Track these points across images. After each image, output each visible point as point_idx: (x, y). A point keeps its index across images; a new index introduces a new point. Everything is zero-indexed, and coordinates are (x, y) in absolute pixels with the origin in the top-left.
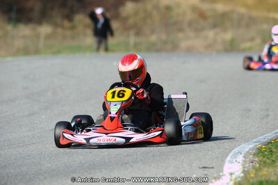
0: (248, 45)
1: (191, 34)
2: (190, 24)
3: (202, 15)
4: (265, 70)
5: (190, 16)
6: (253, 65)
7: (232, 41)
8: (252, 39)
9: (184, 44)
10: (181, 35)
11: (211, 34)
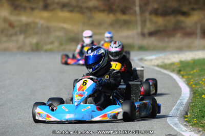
1: (4, 39)
3: (11, 25)
4: (79, 65)
6: (70, 61)
7: (37, 44)
11: (21, 38)
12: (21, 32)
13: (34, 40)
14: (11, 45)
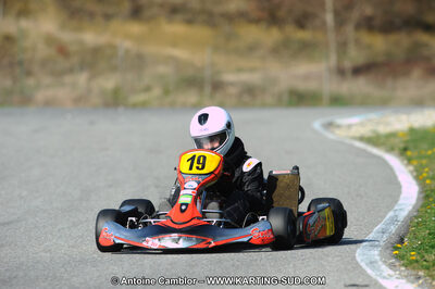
0: (141, 97)
2: (44, 63)
3: (63, 51)
5: (43, 51)
7: (116, 91)
8: (148, 89)
10: (31, 82)
11: (82, 78)
12: (83, 66)
13: (109, 83)
14: (62, 93)
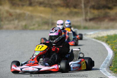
0: (32, 27)
1: (6, 23)
2: (6, 18)
3: (11, 15)
5: (5, 15)
7: (26, 26)
8: (34, 25)
9: (5, 27)
10: (2, 23)
11: (16, 22)
12: (16, 18)
